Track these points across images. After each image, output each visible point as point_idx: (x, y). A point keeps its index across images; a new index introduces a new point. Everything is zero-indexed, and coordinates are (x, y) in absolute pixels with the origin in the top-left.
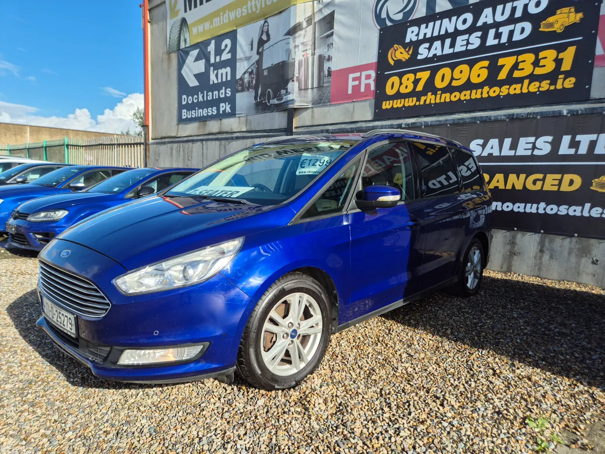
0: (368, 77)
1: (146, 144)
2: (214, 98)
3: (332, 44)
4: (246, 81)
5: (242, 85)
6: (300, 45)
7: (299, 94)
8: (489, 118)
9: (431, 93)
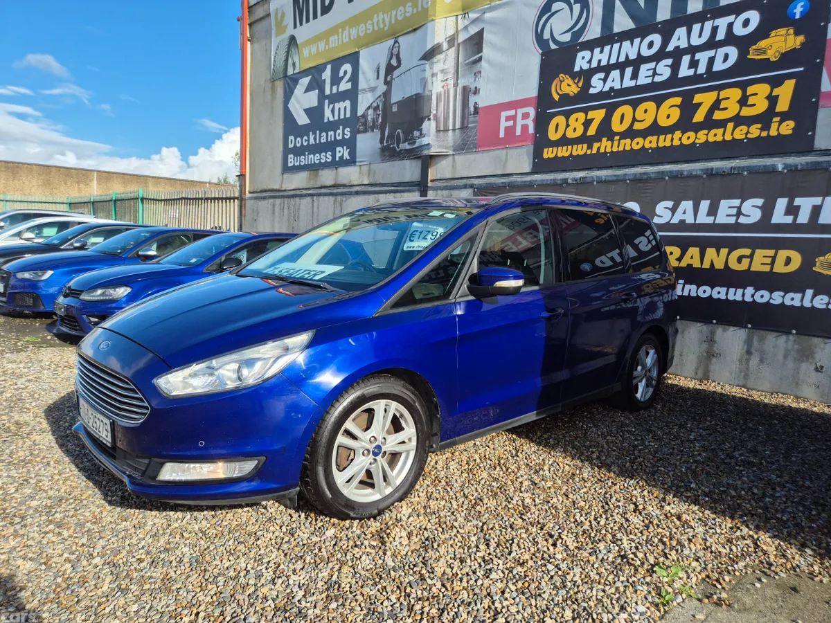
0: (526, 116)
1: (241, 199)
2: (329, 140)
3: (480, 72)
4: (369, 118)
5: (365, 124)
6: (439, 73)
7: (437, 136)
8: (681, 172)
9: (606, 138)
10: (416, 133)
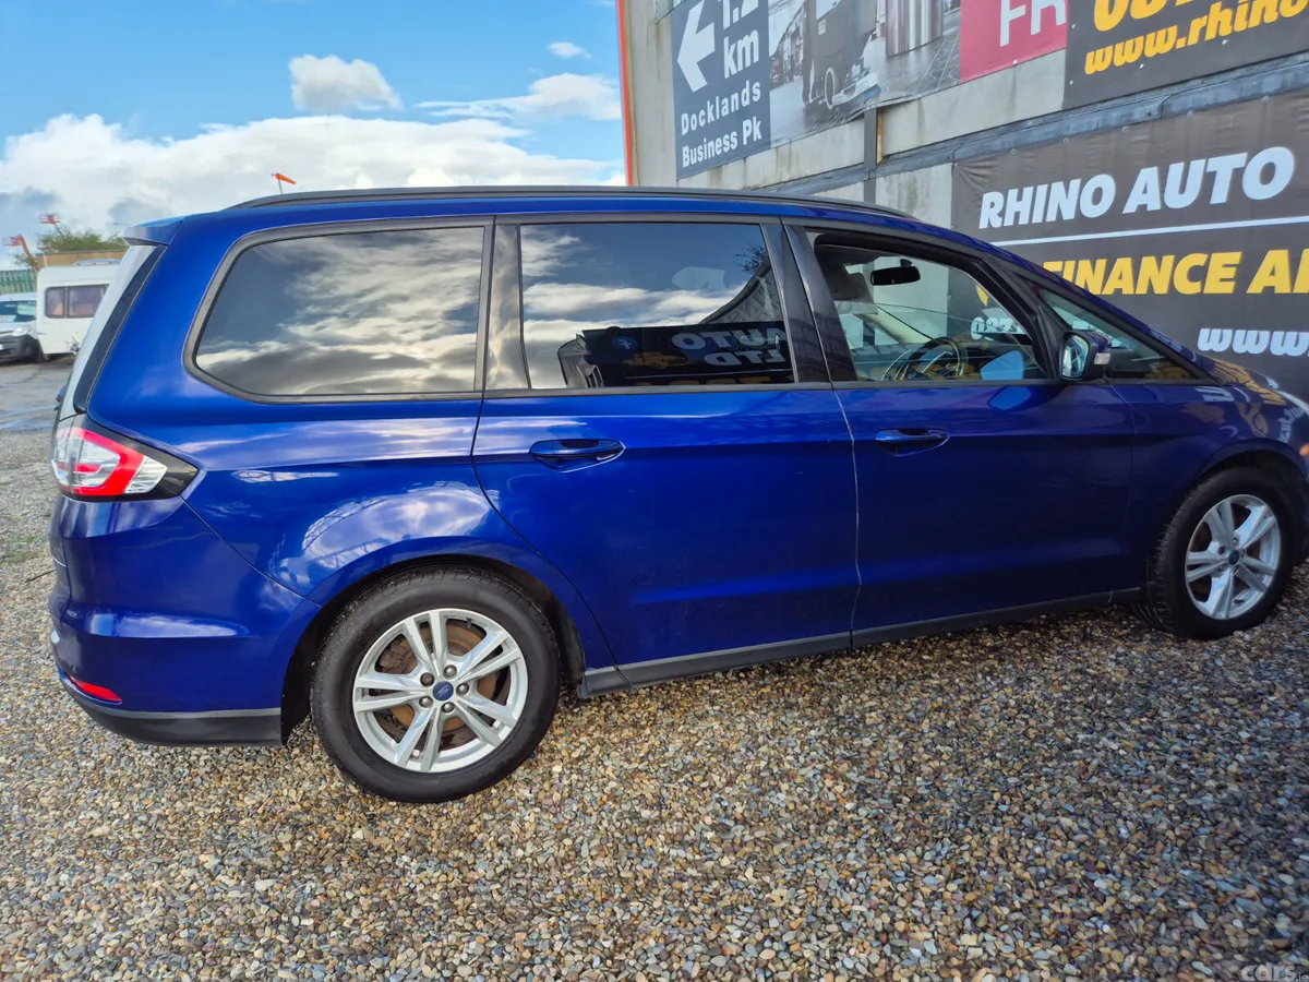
2: (733, 110)
4: (786, 58)
5: (779, 69)
7: (889, 68)
9: (1219, 4)
10: (856, 69)
